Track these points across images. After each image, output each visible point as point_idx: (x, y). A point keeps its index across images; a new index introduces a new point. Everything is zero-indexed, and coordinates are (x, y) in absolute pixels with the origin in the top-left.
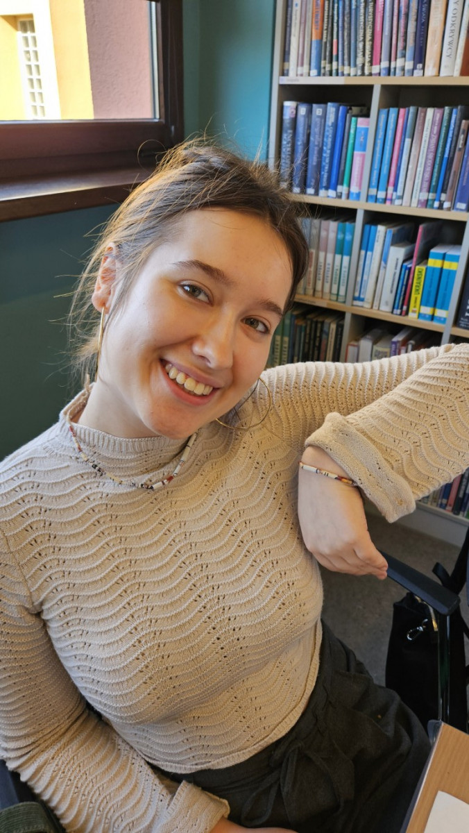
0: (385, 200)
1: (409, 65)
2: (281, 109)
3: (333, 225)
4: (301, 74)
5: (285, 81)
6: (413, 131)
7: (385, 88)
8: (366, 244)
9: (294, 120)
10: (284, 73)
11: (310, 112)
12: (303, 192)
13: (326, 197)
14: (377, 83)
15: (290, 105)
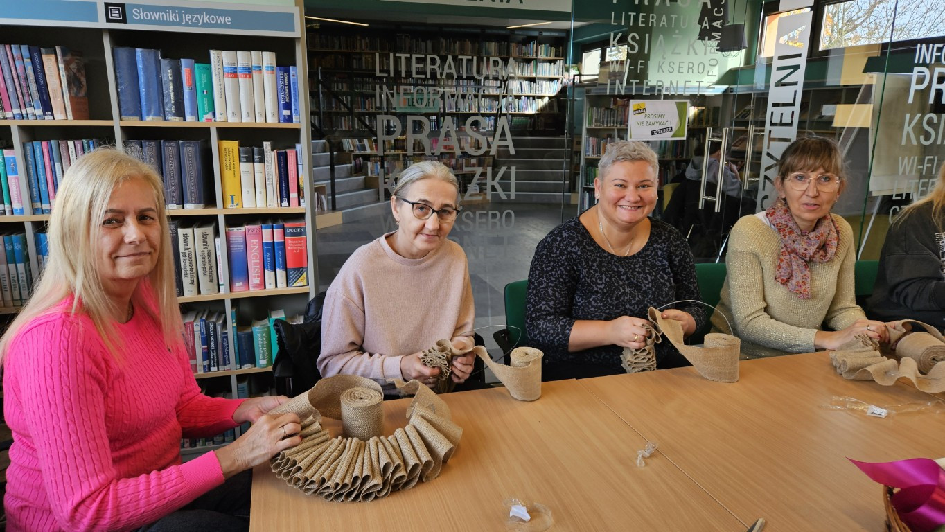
1: (39, 112)
7: (22, 128)
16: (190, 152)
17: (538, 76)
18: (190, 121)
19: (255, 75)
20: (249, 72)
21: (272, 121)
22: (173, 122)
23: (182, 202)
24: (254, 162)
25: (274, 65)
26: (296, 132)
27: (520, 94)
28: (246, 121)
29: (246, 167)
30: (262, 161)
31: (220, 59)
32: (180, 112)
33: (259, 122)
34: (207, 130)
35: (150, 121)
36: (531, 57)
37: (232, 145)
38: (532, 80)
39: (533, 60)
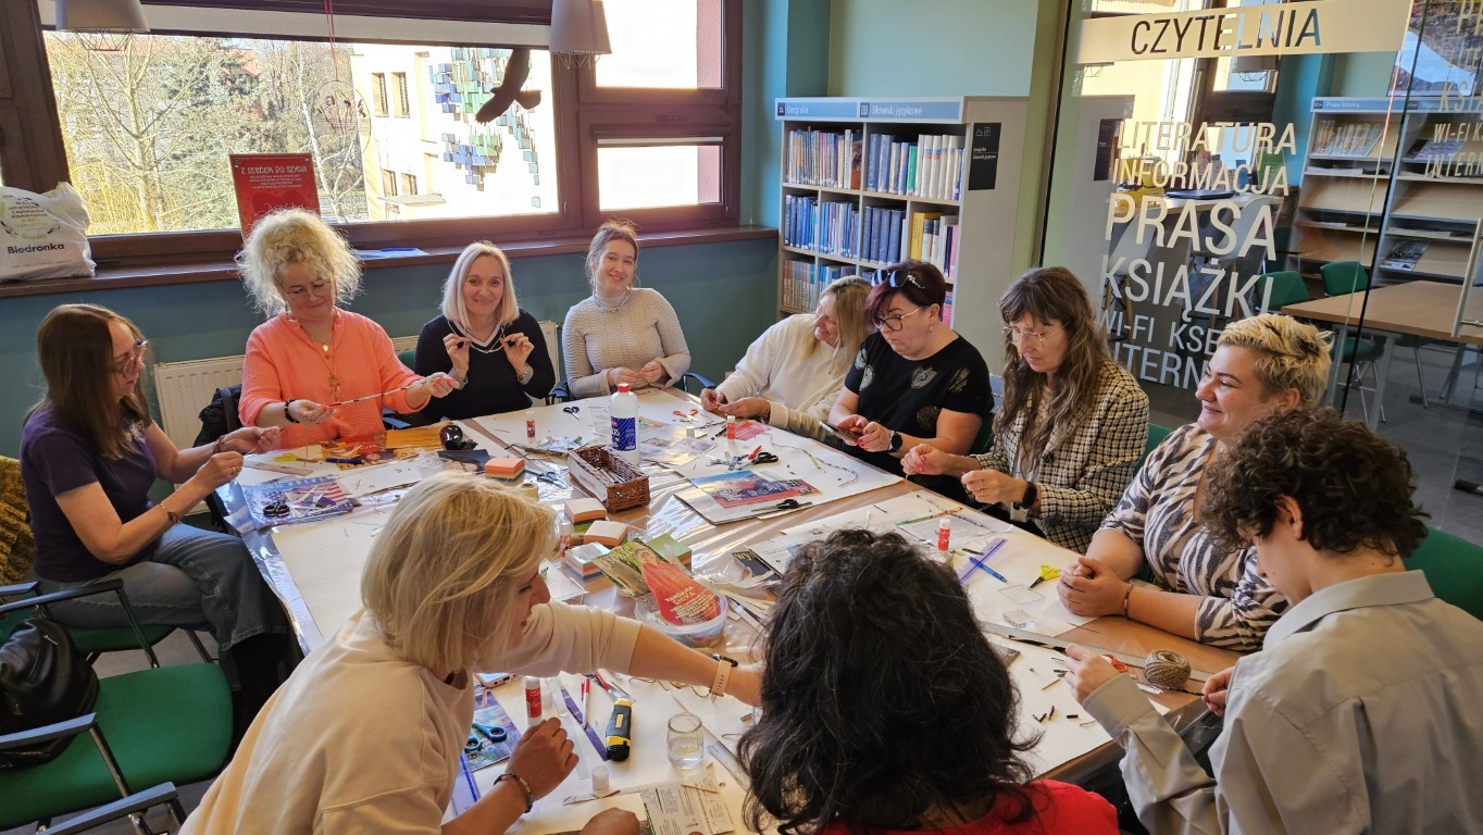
0: (827, 252)
1: (832, 182)
2: (785, 199)
3: (809, 265)
4: (794, 183)
5: (785, 185)
6: (834, 216)
7: (823, 192)
8: (821, 278)
9: (791, 205)
10: (787, 181)
11: (797, 201)
12: (794, 246)
13: (804, 250)
14: (820, 189)
15: (789, 197)
16: (896, 219)
18: (900, 196)
19: (942, 156)
20: (939, 153)
21: (945, 199)
22: (892, 195)
23: (886, 261)
24: (932, 233)
25: (955, 147)
26: (958, 208)
28: (931, 199)
29: (926, 236)
30: (937, 234)
31: (923, 140)
32: (896, 188)
33: (938, 201)
34: (905, 202)
35: (881, 193)
37: (920, 217)
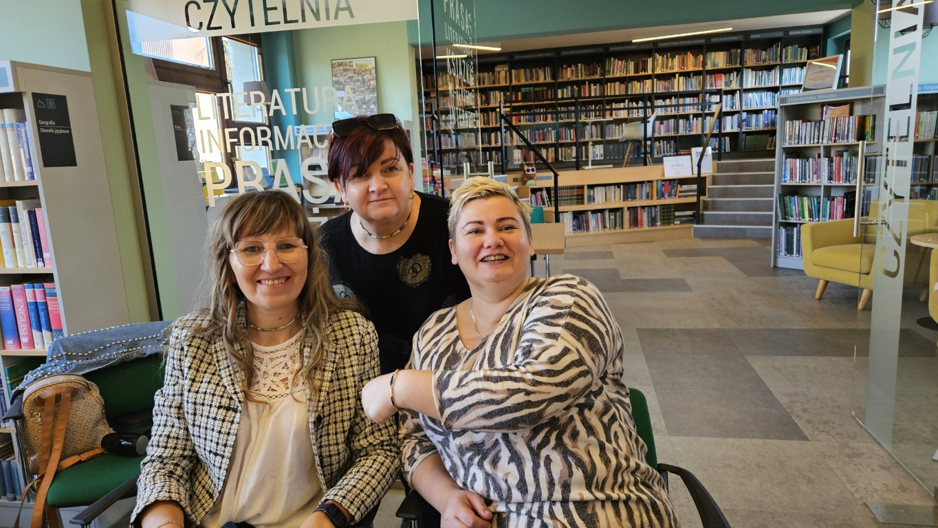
17: (783, 84)
24: (10, 222)
25: (13, 120)
27: (759, 108)
30: (16, 220)
33: (8, 181)
36: (772, 63)
38: (775, 90)
39: (776, 66)
